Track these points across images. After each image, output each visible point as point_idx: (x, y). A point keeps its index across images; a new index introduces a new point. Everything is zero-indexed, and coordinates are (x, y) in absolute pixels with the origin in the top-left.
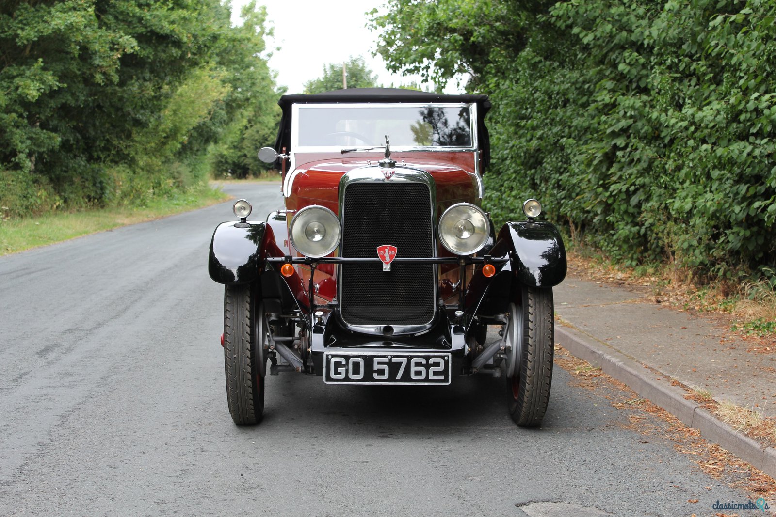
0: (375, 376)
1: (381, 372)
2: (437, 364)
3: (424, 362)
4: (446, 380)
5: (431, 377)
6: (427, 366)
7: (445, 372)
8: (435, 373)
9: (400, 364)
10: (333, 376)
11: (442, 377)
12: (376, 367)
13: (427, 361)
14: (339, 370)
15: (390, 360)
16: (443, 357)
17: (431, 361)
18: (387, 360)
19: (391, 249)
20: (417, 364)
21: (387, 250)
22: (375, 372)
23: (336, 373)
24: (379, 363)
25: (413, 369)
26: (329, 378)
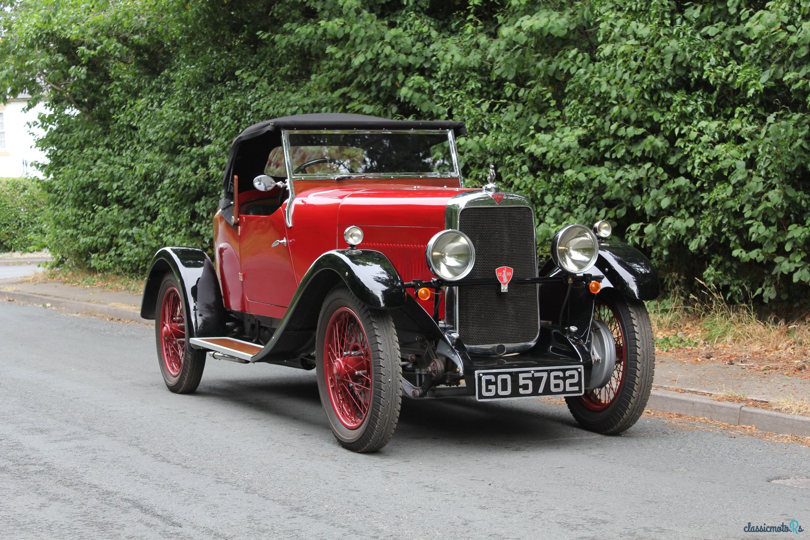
0: (521, 391)
1: (526, 387)
2: (572, 377)
3: (561, 374)
4: (580, 391)
5: (568, 389)
6: (564, 379)
7: (579, 384)
8: (571, 385)
9: (542, 377)
10: (484, 393)
11: (576, 388)
12: (521, 382)
13: (564, 374)
14: (490, 387)
15: (533, 375)
16: (576, 369)
17: (568, 373)
18: (530, 375)
19: (508, 271)
20: (556, 377)
21: (504, 271)
22: (521, 387)
23: (488, 390)
24: (524, 379)
25: (553, 382)
26: (481, 396)
